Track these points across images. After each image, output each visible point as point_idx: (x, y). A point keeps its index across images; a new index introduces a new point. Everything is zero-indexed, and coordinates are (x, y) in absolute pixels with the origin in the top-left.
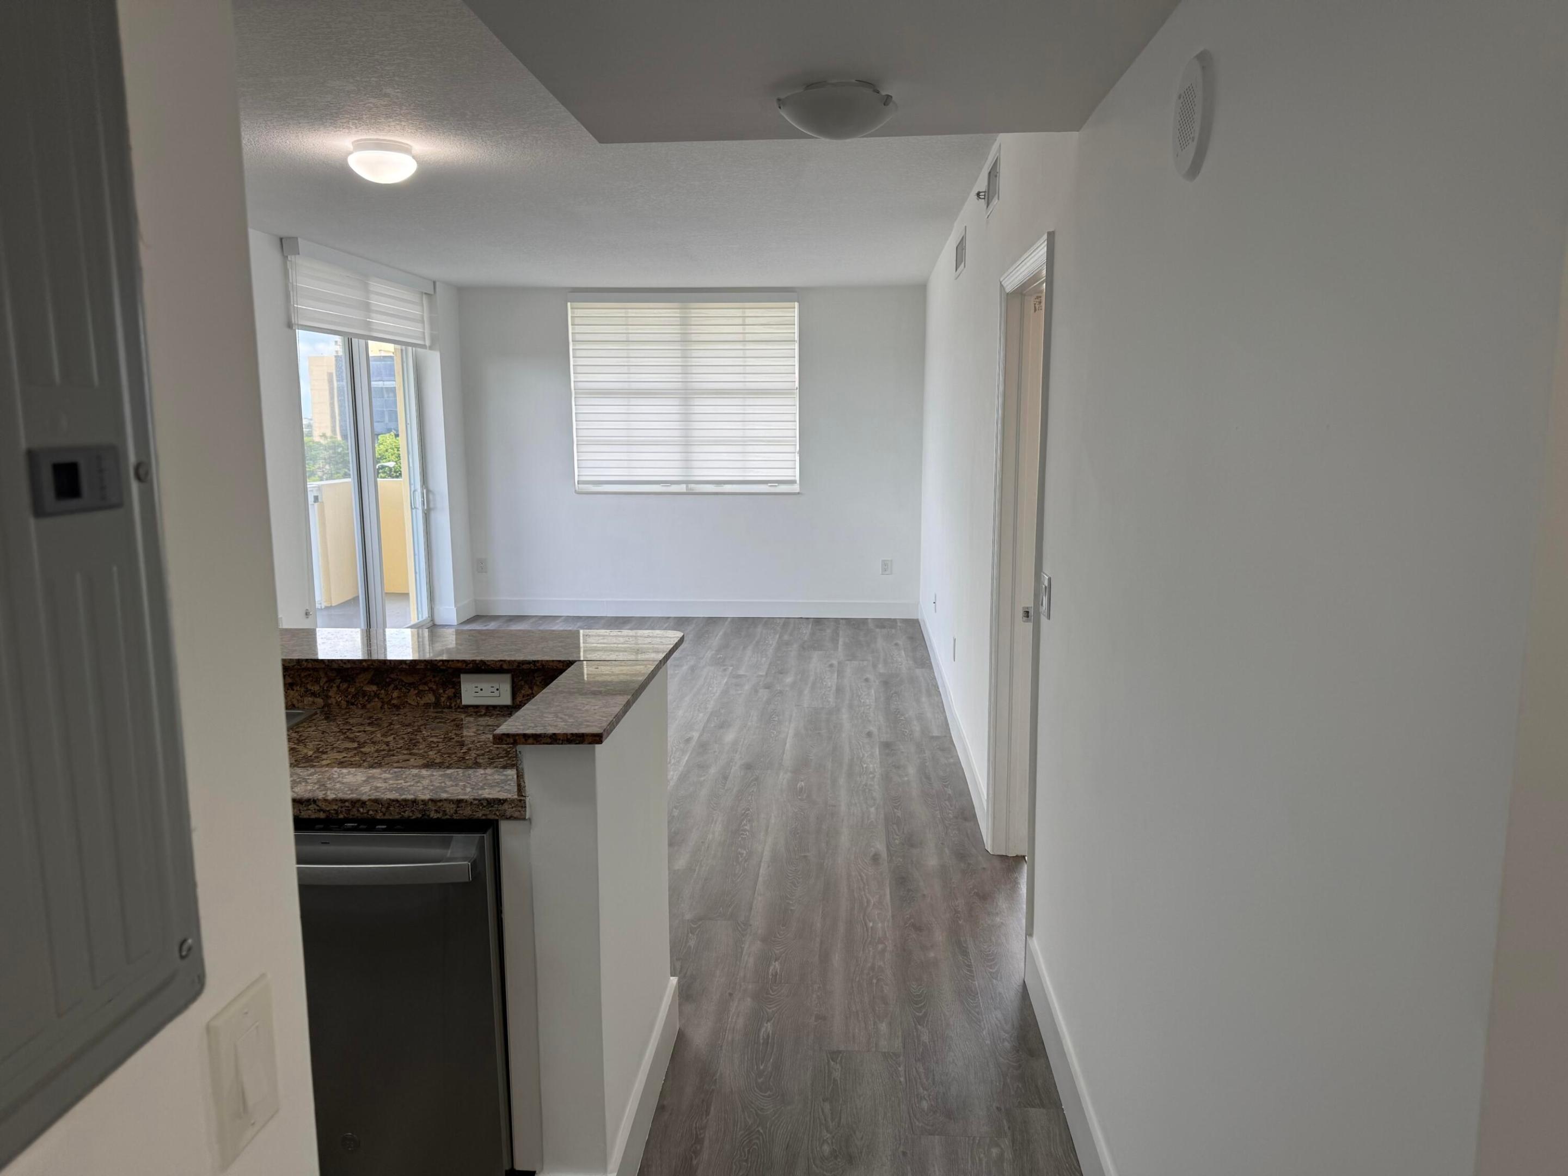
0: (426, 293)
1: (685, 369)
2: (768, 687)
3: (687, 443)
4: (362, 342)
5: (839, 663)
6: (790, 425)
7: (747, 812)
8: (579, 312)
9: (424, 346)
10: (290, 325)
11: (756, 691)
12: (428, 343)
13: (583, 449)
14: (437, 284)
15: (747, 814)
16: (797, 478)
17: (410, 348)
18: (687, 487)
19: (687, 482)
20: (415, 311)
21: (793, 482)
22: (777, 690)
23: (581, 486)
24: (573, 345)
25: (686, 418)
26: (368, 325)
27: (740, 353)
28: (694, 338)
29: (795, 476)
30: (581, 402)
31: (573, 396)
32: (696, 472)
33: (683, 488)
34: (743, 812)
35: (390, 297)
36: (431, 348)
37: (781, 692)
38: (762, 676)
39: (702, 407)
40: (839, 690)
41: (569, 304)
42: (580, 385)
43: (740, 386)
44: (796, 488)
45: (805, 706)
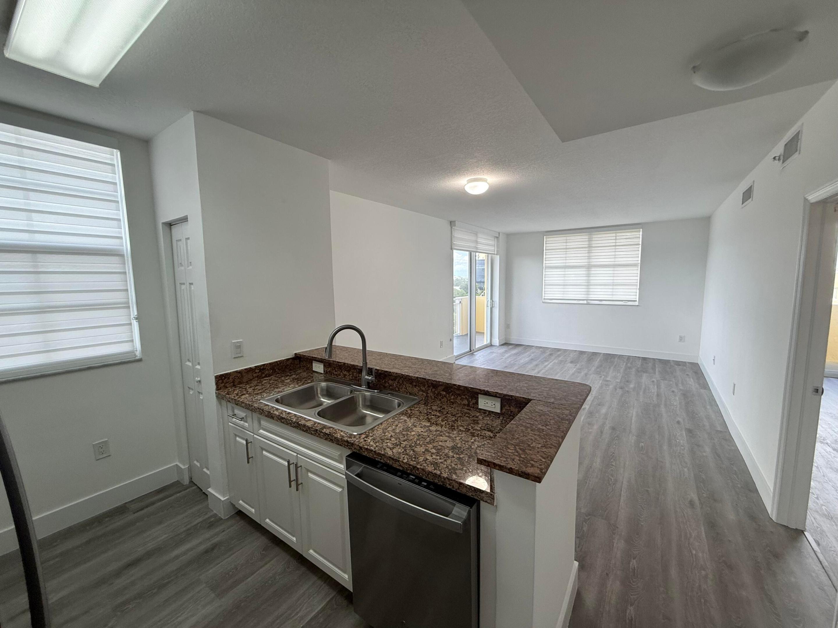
0: (496, 237)
1: (589, 258)
2: (621, 388)
3: (588, 285)
4: (474, 253)
5: (657, 381)
6: (636, 278)
7: (613, 455)
8: (548, 239)
9: (494, 254)
10: (452, 249)
11: (616, 389)
12: (496, 253)
13: (546, 287)
14: (500, 234)
15: (614, 456)
16: (637, 300)
17: (490, 255)
18: (587, 302)
19: (587, 300)
20: (492, 243)
21: (636, 301)
22: (626, 390)
23: (545, 300)
24: (546, 251)
25: (588, 275)
26: (477, 248)
27: (614, 250)
28: (593, 245)
29: (636, 298)
30: (547, 270)
31: (544, 268)
32: (591, 296)
33: (585, 302)
34: (611, 454)
35: (484, 238)
36: (496, 255)
37: (628, 391)
38: (618, 382)
39: (594, 271)
40: (658, 395)
41: (545, 237)
42: (547, 265)
43: (613, 263)
44: (637, 303)
45: (641, 400)
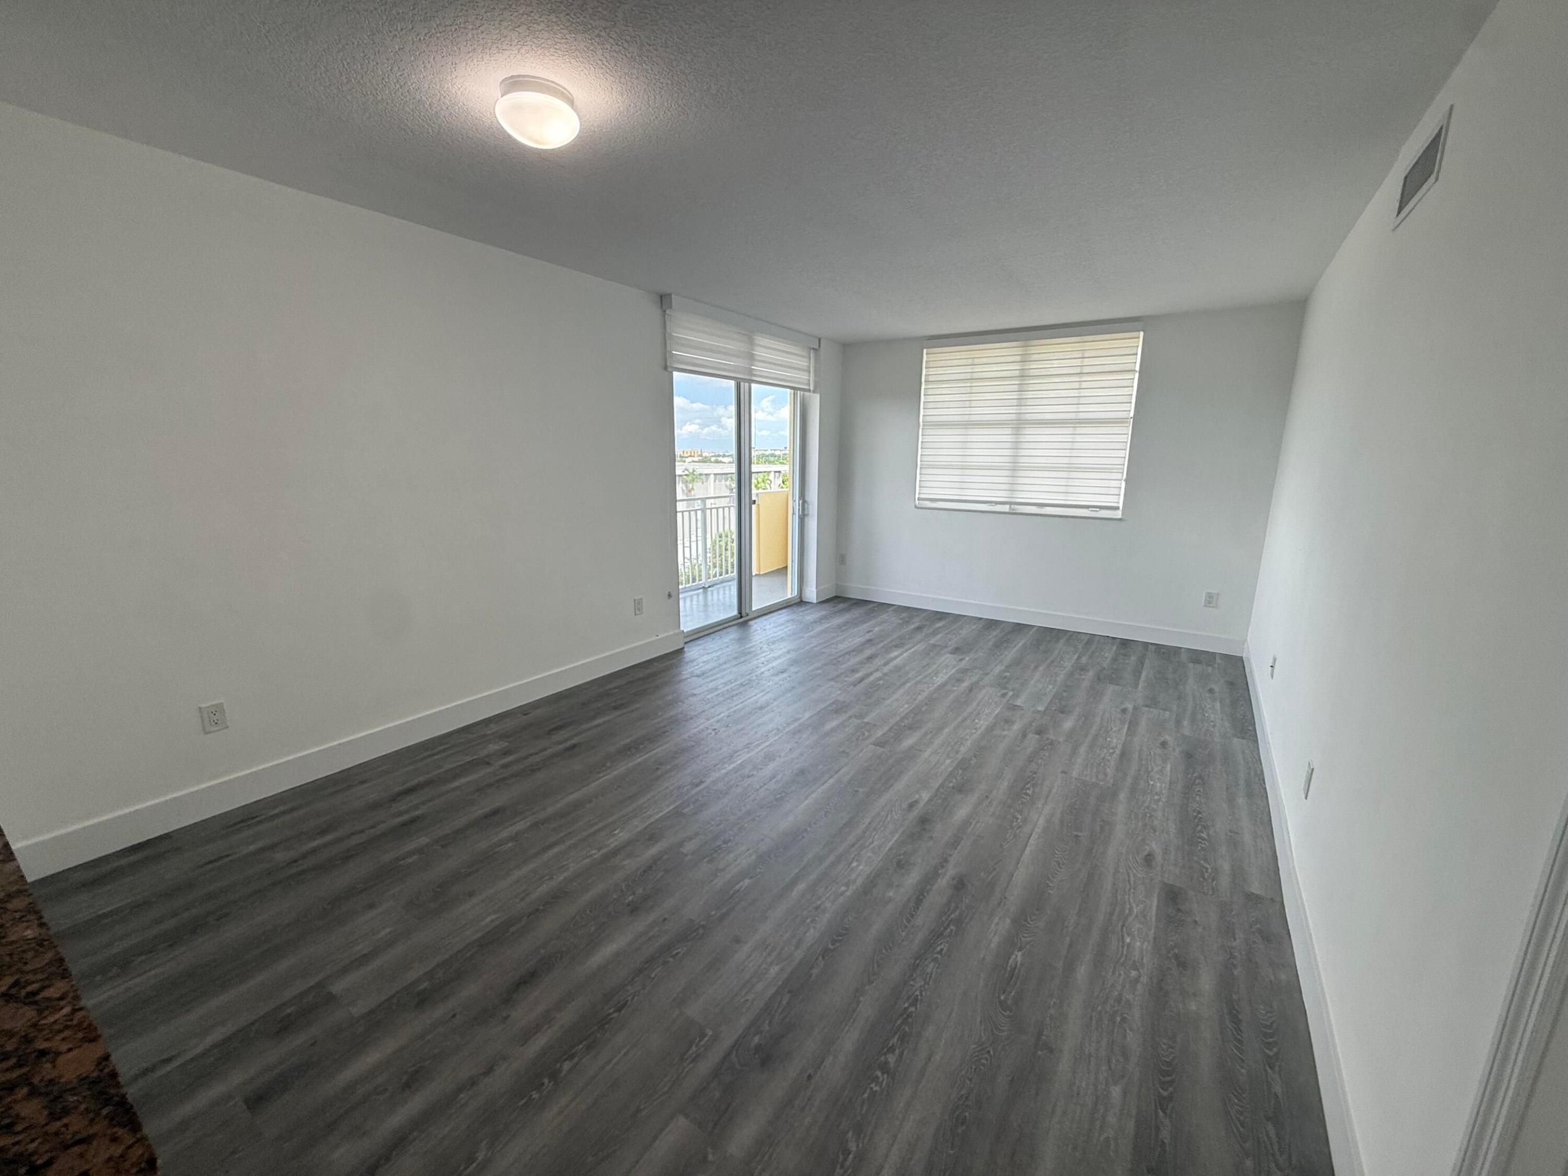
0: (813, 349)
1: (1020, 402)
2: (1039, 732)
3: (1014, 468)
4: (747, 385)
5: (1135, 708)
6: (1121, 454)
8: (933, 357)
9: (809, 391)
10: (667, 369)
11: (1024, 736)
12: (812, 389)
13: (924, 471)
14: (822, 340)
16: (1121, 506)
17: (799, 392)
18: (1010, 507)
19: (1010, 503)
20: (803, 363)
21: (1118, 508)
22: (1048, 739)
23: (920, 502)
24: (925, 385)
25: (1016, 446)
26: (751, 372)
27: (1076, 385)
28: (1032, 372)
29: (1118, 503)
30: (928, 432)
31: (921, 427)
32: (1019, 495)
33: (1006, 508)
35: (778, 350)
36: (814, 392)
37: (1051, 743)
38: (1039, 711)
39: (1031, 435)
40: (1124, 755)
41: (925, 351)
42: (928, 419)
43: (1072, 416)
44: (1118, 514)
45: (1075, 774)
